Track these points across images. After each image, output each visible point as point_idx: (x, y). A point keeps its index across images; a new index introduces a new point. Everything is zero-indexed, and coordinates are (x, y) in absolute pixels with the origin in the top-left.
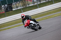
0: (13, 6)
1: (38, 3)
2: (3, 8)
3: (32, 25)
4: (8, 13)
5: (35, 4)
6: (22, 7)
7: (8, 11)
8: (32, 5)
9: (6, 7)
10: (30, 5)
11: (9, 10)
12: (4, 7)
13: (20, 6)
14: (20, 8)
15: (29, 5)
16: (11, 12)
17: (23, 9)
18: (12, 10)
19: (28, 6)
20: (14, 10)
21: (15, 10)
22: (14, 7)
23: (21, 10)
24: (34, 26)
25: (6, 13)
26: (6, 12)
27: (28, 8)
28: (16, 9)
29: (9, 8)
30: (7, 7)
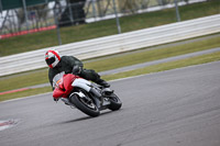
0: (86, 5)
1: (180, 4)
2: (52, 13)
3: (81, 95)
4: (66, 32)
5: (169, 6)
6: (120, 15)
7: (70, 24)
8: (158, 8)
9: (63, 10)
10: (149, 10)
11: (72, 20)
12: (54, 8)
13: (114, 8)
14: (114, 16)
15: (144, 7)
16: (78, 27)
17: (122, 20)
18: (83, 22)
19: (140, 11)
20: (89, 20)
21: (92, 23)
22: (91, 10)
23: (115, 24)
24: (86, 100)
25: (59, 30)
26: (60, 26)
27: (141, 20)
28: (98, 19)
29: (74, 14)
30: (67, 10)
